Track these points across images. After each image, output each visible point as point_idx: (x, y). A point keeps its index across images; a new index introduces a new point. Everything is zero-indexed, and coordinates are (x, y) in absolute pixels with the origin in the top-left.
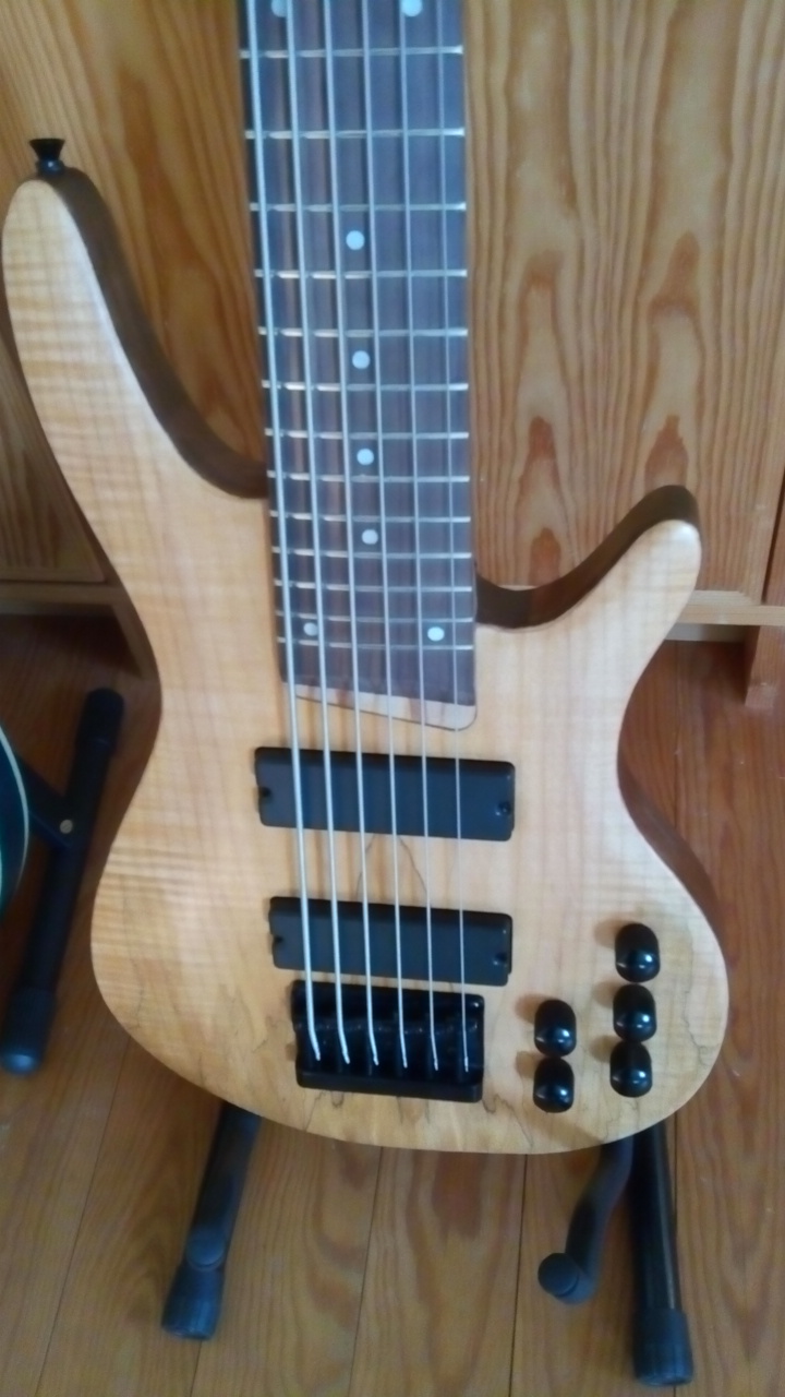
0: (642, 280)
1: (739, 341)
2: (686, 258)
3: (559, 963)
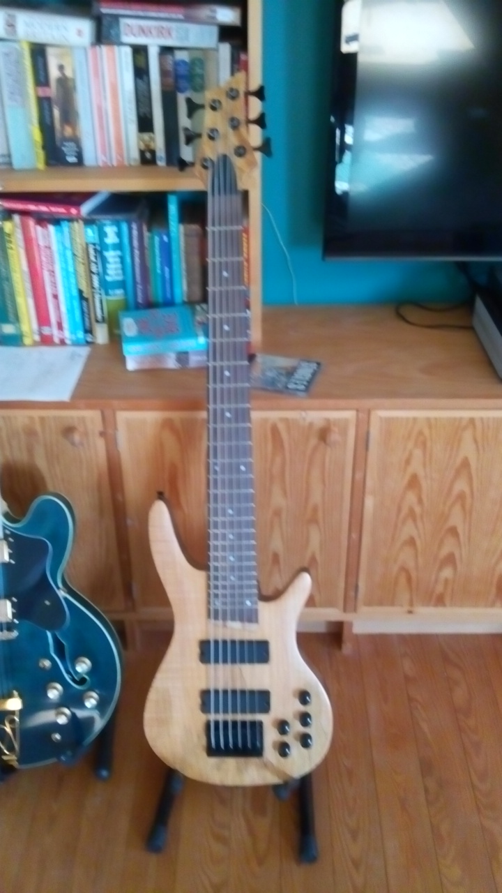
0: (304, 515)
1: (331, 531)
3: (284, 706)
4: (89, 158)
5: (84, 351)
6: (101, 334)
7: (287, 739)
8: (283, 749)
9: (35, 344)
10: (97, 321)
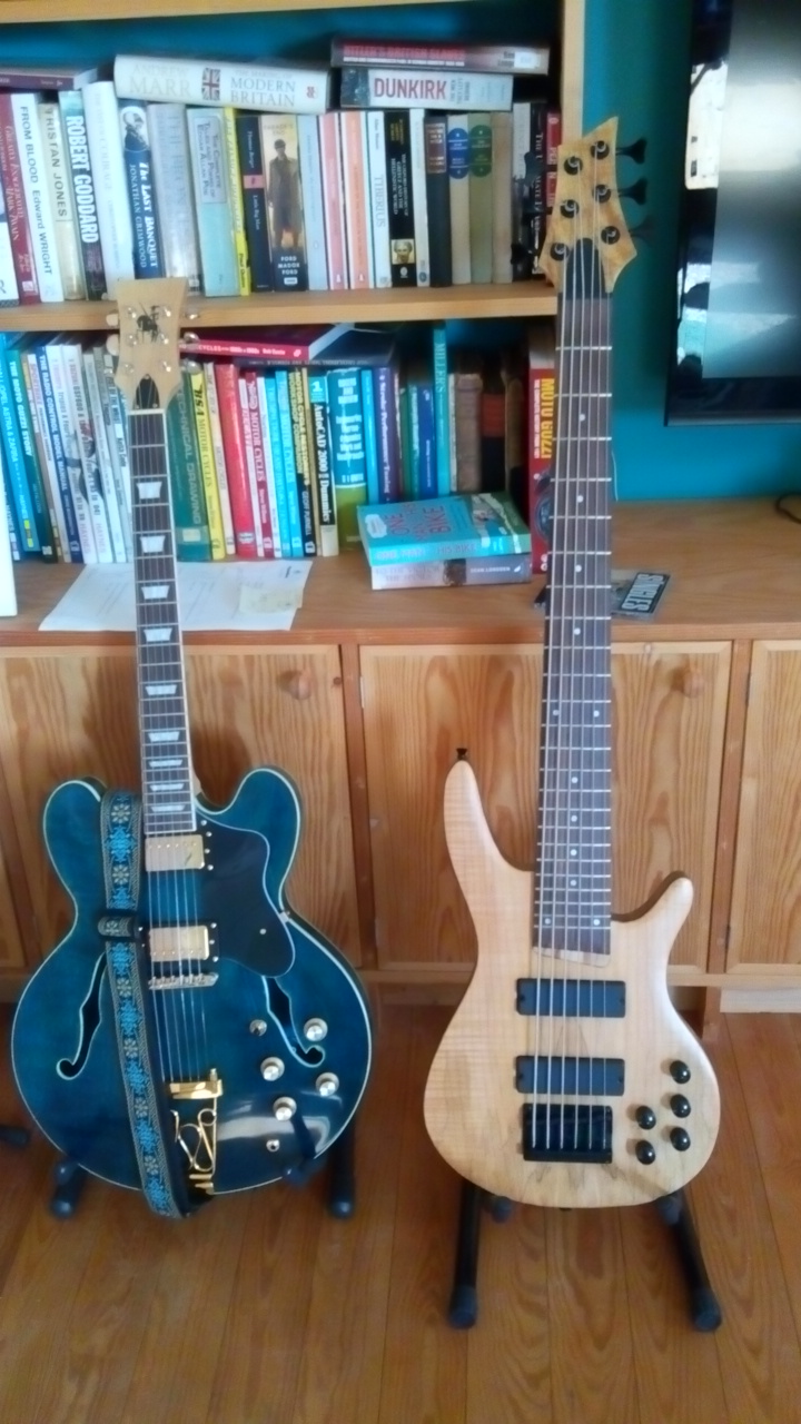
0: (645, 811)
1: (687, 836)
2: (663, 802)
3: (645, 1085)
4: (316, 279)
5: (305, 566)
6: (328, 542)
7: (649, 1135)
8: (643, 1152)
9: (228, 558)
10: (322, 522)
